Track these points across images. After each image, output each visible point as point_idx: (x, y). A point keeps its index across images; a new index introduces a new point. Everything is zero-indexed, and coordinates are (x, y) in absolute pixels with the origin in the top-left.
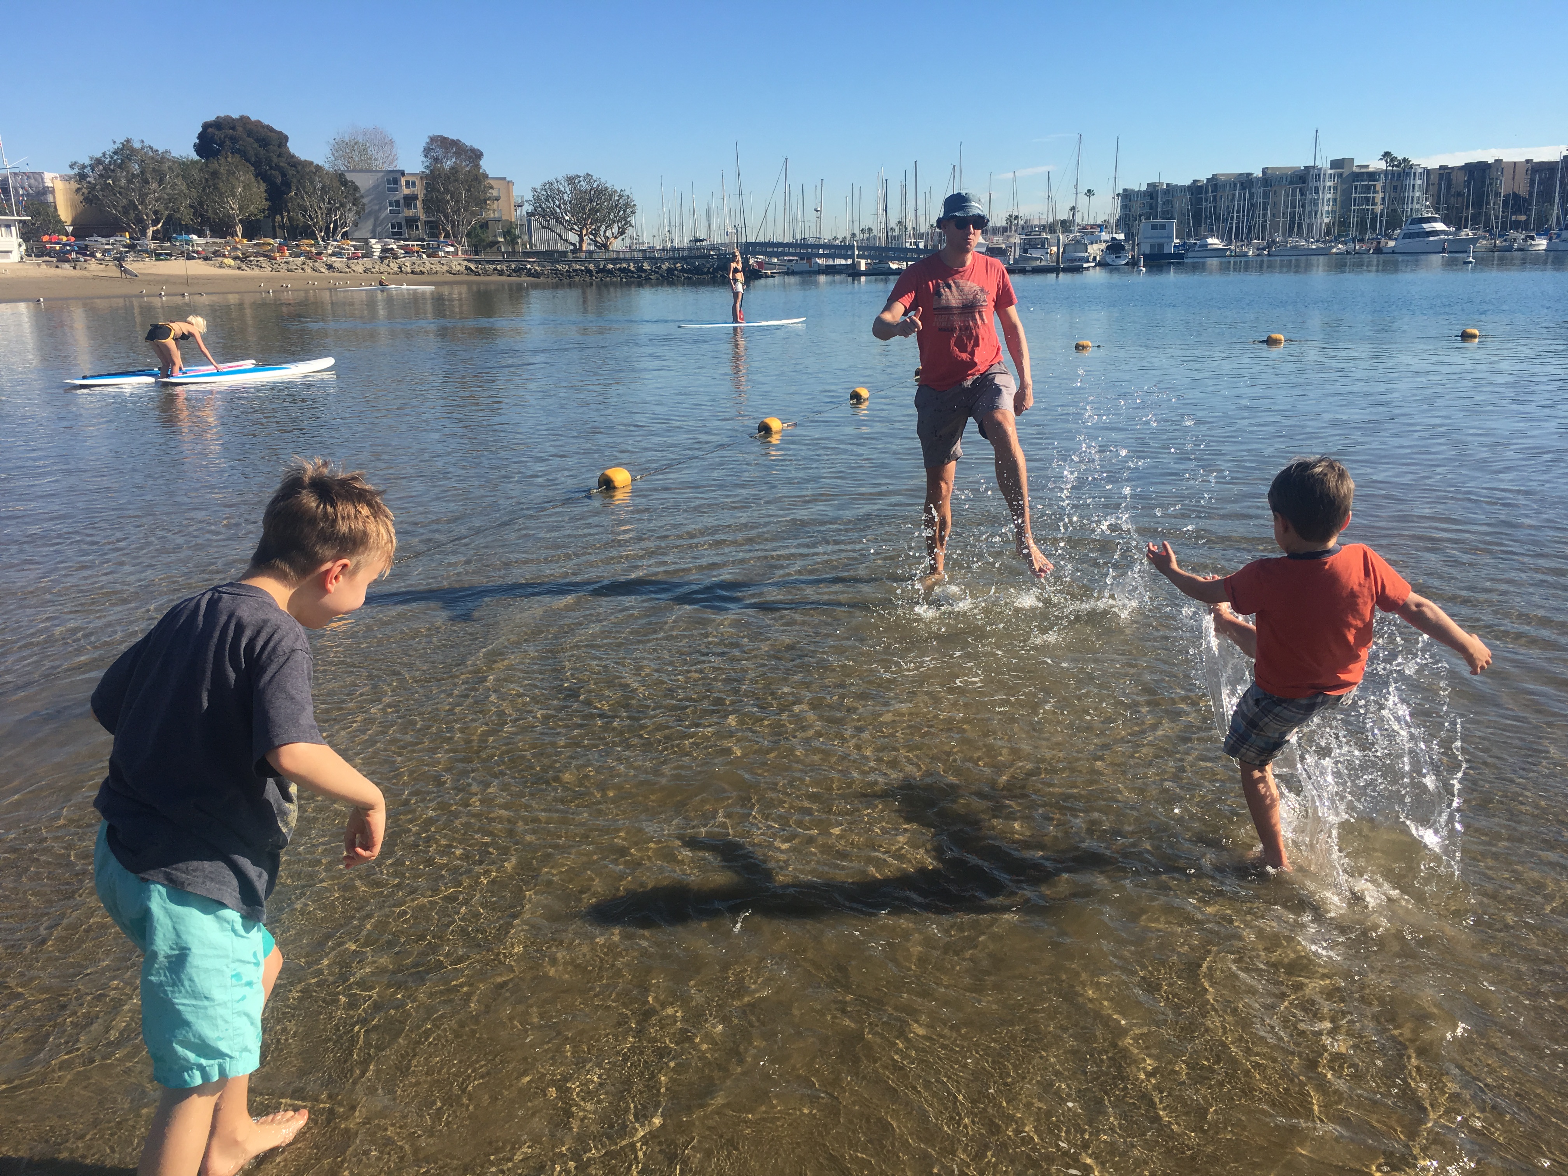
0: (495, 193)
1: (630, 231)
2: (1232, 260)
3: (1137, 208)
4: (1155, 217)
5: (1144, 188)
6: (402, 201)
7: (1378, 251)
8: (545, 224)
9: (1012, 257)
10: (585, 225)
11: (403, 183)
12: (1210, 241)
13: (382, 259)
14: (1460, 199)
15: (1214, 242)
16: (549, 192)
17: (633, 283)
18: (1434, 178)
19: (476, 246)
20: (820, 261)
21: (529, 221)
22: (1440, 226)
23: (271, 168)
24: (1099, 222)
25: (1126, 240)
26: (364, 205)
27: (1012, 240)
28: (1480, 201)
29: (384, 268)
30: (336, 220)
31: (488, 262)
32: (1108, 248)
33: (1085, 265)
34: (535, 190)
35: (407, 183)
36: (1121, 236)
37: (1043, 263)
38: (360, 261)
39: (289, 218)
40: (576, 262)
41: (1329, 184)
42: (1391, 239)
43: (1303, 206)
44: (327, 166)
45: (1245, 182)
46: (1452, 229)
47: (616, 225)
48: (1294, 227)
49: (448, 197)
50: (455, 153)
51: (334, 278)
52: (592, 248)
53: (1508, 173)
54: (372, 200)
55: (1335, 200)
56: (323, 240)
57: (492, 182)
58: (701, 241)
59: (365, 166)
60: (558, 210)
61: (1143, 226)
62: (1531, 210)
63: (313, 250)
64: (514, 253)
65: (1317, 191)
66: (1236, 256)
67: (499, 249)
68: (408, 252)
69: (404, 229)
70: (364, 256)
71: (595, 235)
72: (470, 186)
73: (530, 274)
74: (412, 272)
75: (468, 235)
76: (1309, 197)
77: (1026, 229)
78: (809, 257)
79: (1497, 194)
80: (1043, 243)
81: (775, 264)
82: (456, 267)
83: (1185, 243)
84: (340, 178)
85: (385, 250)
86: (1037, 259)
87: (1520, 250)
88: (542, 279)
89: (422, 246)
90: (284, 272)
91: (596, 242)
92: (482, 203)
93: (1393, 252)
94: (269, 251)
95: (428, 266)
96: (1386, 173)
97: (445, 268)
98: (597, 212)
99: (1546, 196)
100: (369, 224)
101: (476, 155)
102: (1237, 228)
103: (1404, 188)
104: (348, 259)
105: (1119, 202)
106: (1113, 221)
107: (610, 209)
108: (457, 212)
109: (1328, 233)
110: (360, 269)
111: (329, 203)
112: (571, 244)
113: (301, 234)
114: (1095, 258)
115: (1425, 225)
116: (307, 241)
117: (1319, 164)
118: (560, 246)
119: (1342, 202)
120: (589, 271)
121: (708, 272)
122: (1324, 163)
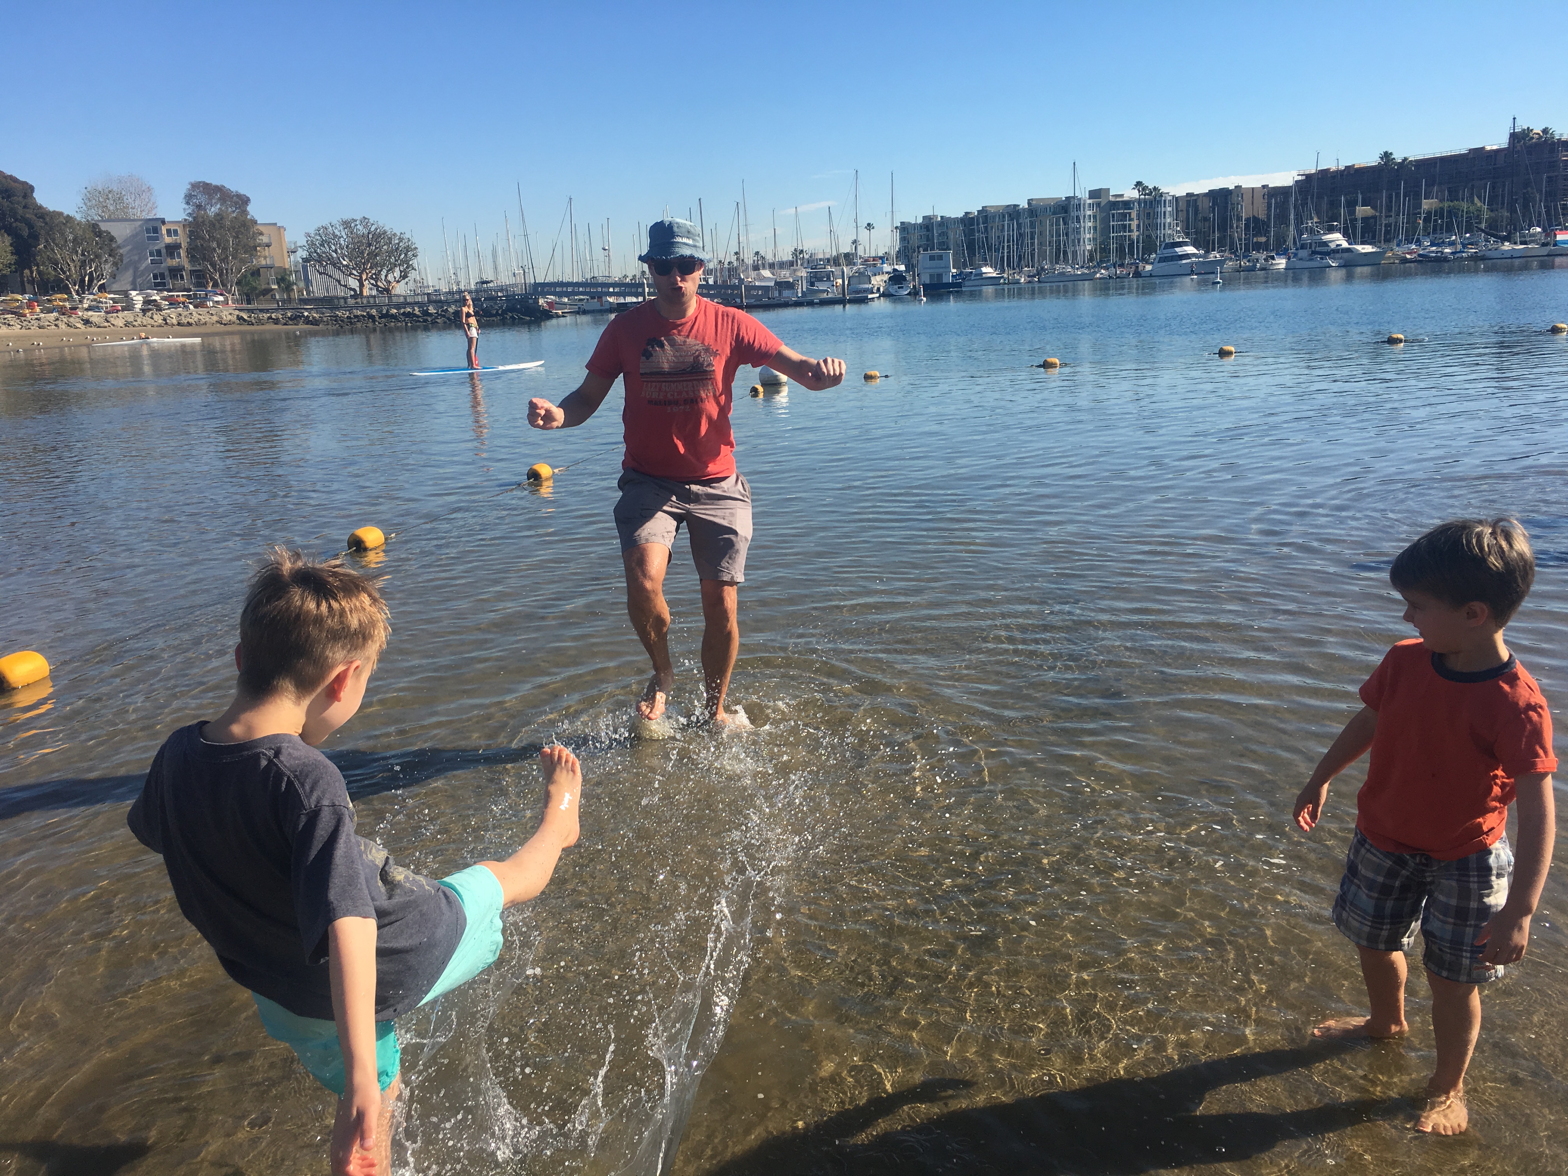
0: (265, 239)
1: (412, 275)
2: (1006, 287)
3: (915, 239)
4: (932, 249)
5: (920, 220)
6: (164, 251)
7: (1137, 274)
8: (322, 270)
9: (800, 290)
10: (365, 269)
11: (164, 231)
12: (984, 270)
13: (144, 311)
14: (1207, 224)
15: (988, 271)
16: (325, 237)
17: (419, 327)
18: (1182, 205)
19: (248, 295)
20: (611, 300)
21: (305, 268)
22: (1190, 250)
23: (16, 220)
24: (880, 254)
25: (907, 271)
26: (121, 255)
27: (799, 274)
28: (1224, 225)
29: (146, 320)
30: (91, 273)
31: (262, 311)
32: (890, 279)
33: (870, 296)
34: (308, 235)
35: (169, 232)
36: (902, 268)
37: (830, 296)
38: (120, 314)
39: (39, 272)
40: (357, 308)
41: (1089, 213)
42: (1147, 263)
43: (1067, 235)
44: (78, 217)
45: (1013, 212)
46: (1202, 252)
47: (397, 269)
48: (1060, 255)
49: (214, 245)
50: (219, 199)
51: (91, 334)
52: (374, 292)
53: (1247, 197)
54: (130, 250)
55: (1095, 228)
56: (78, 293)
57: (262, 228)
58: (487, 282)
59: (121, 215)
60: (334, 255)
61: (922, 257)
62: (1269, 232)
63: (67, 304)
64: (290, 300)
65: (1078, 221)
66: (1009, 283)
67: (273, 297)
68: (173, 303)
69: (168, 280)
70: (123, 309)
71: (376, 280)
72: (237, 233)
73: (307, 321)
74: (179, 324)
75: (238, 283)
76: (1071, 225)
77: (812, 263)
78: (600, 296)
79: (1239, 219)
80: (828, 276)
81: (565, 304)
82: (226, 316)
83: (961, 273)
84: (94, 228)
85: (147, 302)
86: (823, 291)
87: (1262, 269)
88: (321, 326)
89: (189, 297)
90: (35, 330)
91: (377, 286)
92: (252, 250)
93: (1151, 276)
94: (17, 307)
95: (196, 317)
96: (1139, 201)
97: (215, 318)
98: (376, 255)
99: (1283, 219)
100: (128, 276)
101: (245, 201)
102: (1008, 257)
103: (1156, 215)
104: (107, 313)
105: (897, 235)
106: (893, 253)
107: (390, 253)
108: (224, 260)
109: (1091, 259)
110: (120, 322)
111: (83, 255)
112: (351, 289)
113: (53, 290)
114: (878, 289)
115: (1177, 249)
116: (59, 296)
117: (1078, 194)
118: (341, 292)
119: (1102, 229)
120: (371, 317)
121: (497, 314)
122: (1082, 194)
